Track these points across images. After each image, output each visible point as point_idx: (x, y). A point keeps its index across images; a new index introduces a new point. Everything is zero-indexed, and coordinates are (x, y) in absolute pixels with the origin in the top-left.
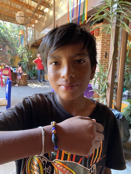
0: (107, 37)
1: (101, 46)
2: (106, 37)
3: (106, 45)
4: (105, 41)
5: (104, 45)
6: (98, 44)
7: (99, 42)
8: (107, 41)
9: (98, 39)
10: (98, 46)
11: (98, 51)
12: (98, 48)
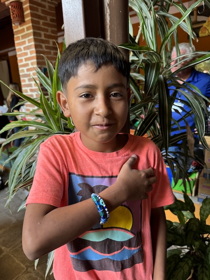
0: (46, 27)
1: (34, 49)
2: (43, 27)
3: (47, 47)
4: (43, 38)
5: (41, 47)
6: (27, 44)
7: (26, 40)
8: (46, 36)
9: (23, 30)
10: (28, 51)
11: (29, 62)
12: (29, 55)
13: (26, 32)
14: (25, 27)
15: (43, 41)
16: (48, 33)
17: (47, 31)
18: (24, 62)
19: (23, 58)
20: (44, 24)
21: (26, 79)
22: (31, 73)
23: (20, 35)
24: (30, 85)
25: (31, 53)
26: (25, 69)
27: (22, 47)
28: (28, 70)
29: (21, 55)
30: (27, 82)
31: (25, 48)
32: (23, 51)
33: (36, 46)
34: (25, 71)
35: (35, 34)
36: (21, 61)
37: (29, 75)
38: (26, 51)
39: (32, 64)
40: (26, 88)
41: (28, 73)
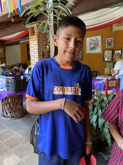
3: (42, 45)
6: (35, 43)
7: (34, 42)
8: (42, 40)
9: (33, 38)
10: (35, 46)
11: (35, 51)
12: (35, 48)
13: (35, 39)
14: (34, 37)
15: (41, 42)
16: (43, 39)
17: (43, 38)
18: (33, 50)
19: (32, 49)
20: (42, 36)
21: (33, 57)
22: (35, 55)
23: (32, 40)
24: (34, 60)
25: (36, 47)
26: (33, 53)
27: (32, 44)
28: (34, 54)
29: (31, 47)
30: (33, 59)
31: (33, 45)
32: (33, 46)
33: (38, 45)
34: (33, 54)
35: (38, 40)
36: (32, 50)
37: (34, 56)
38: (34, 46)
39: (36, 51)
40: (32, 61)
41: (34, 55)
